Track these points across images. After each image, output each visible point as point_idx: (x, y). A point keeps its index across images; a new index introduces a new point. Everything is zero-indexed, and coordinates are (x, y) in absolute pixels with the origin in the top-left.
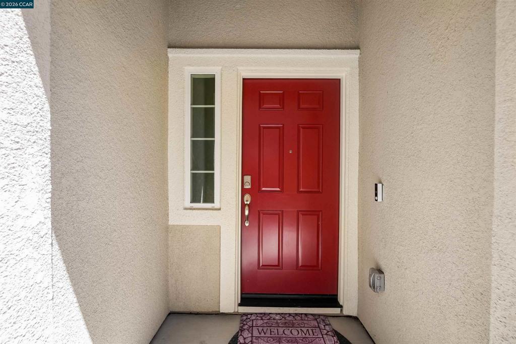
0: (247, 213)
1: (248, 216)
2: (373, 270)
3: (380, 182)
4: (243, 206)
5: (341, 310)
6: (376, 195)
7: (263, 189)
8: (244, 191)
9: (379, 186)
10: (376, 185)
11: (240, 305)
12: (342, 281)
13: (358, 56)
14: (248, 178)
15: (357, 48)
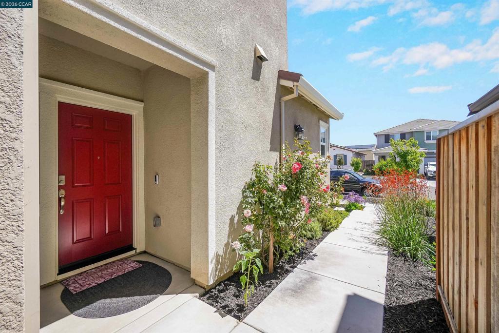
0: (63, 203)
1: (63, 206)
2: (155, 218)
3: (157, 175)
4: (60, 199)
5: (136, 251)
6: (156, 181)
7: (76, 185)
8: (60, 188)
9: (157, 176)
10: (156, 176)
11: (58, 275)
12: (136, 234)
13: (143, 106)
14: (63, 177)
15: (142, 101)
